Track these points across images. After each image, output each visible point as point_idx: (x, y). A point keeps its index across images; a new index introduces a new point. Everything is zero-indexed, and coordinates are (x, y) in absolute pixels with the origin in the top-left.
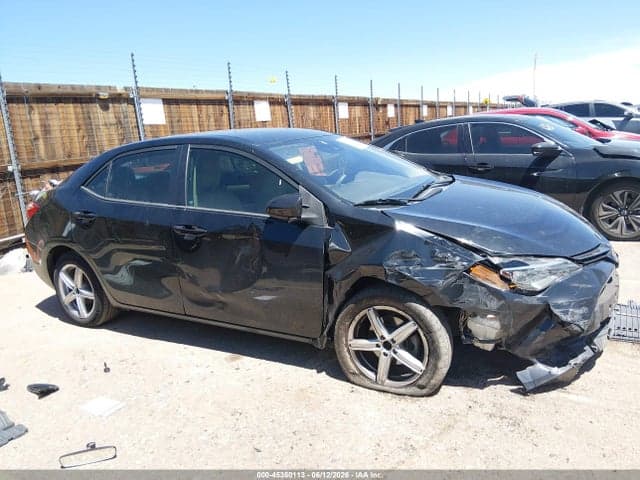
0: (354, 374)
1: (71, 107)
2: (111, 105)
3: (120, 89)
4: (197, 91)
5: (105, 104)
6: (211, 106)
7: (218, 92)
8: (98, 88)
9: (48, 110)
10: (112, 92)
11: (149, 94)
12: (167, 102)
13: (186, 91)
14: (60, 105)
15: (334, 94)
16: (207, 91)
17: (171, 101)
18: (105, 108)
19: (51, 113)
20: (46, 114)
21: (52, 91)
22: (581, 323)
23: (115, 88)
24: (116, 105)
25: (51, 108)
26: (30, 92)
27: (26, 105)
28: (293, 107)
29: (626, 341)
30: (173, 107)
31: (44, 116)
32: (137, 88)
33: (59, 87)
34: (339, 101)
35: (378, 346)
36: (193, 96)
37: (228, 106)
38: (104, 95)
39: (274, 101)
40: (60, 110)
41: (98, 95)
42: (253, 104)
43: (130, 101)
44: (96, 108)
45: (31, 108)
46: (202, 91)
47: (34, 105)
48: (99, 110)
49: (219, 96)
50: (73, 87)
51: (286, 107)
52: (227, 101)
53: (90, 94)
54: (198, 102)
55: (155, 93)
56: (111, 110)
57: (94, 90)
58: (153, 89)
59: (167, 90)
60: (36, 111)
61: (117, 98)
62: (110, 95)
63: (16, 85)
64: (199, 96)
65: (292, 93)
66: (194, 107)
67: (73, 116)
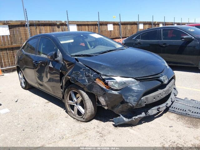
0: (69, 111)
1: (48, 27)
2: (60, 26)
3: (63, 22)
4: (88, 22)
5: (58, 26)
6: (92, 26)
7: (95, 22)
8: (57, 21)
9: (41, 28)
10: (61, 22)
11: (72, 23)
12: (78, 25)
13: (84, 22)
14: (45, 27)
15: (138, 21)
16: (91, 22)
17: (79, 25)
18: (59, 27)
19: (42, 29)
20: (41, 29)
21: (43, 22)
22: (132, 103)
23: (62, 21)
24: (62, 26)
25: (42, 27)
26: (36, 23)
27: (35, 27)
28: (122, 26)
29: (175, 113)
30: (80, 27)
31: (40, 30)
32: (68, 21)
33: (45, 21)
34: (139, 23)
35: (74, 103)
36: (86, 23)
37: (98, 26)
38: (58, 23)
39: (115, 24)
40: (45, 28)
41: (56, 23)
42: (107, 25)
43: (66, 25)
44: (56, 27)
45: (36, 28)
46: (90, 22)
47: (37, 27)
48: (57, 28)
49: (95, 23)
50: (49, 21)
51: (119, 26)
52: (98, 24)
53: (54, 23)
54: (88, 25)
55: (74, 23)
56: (60, 28)
57: (55, 22)
58: (74, 21)
59: (78, 22)
60: (38, 28)
61: (62, 24)
62: (60, 23)
63: (32, 21)
64: (88, 23)
65: (121, 21)
66: (87, 27)
67: (49, 30)
